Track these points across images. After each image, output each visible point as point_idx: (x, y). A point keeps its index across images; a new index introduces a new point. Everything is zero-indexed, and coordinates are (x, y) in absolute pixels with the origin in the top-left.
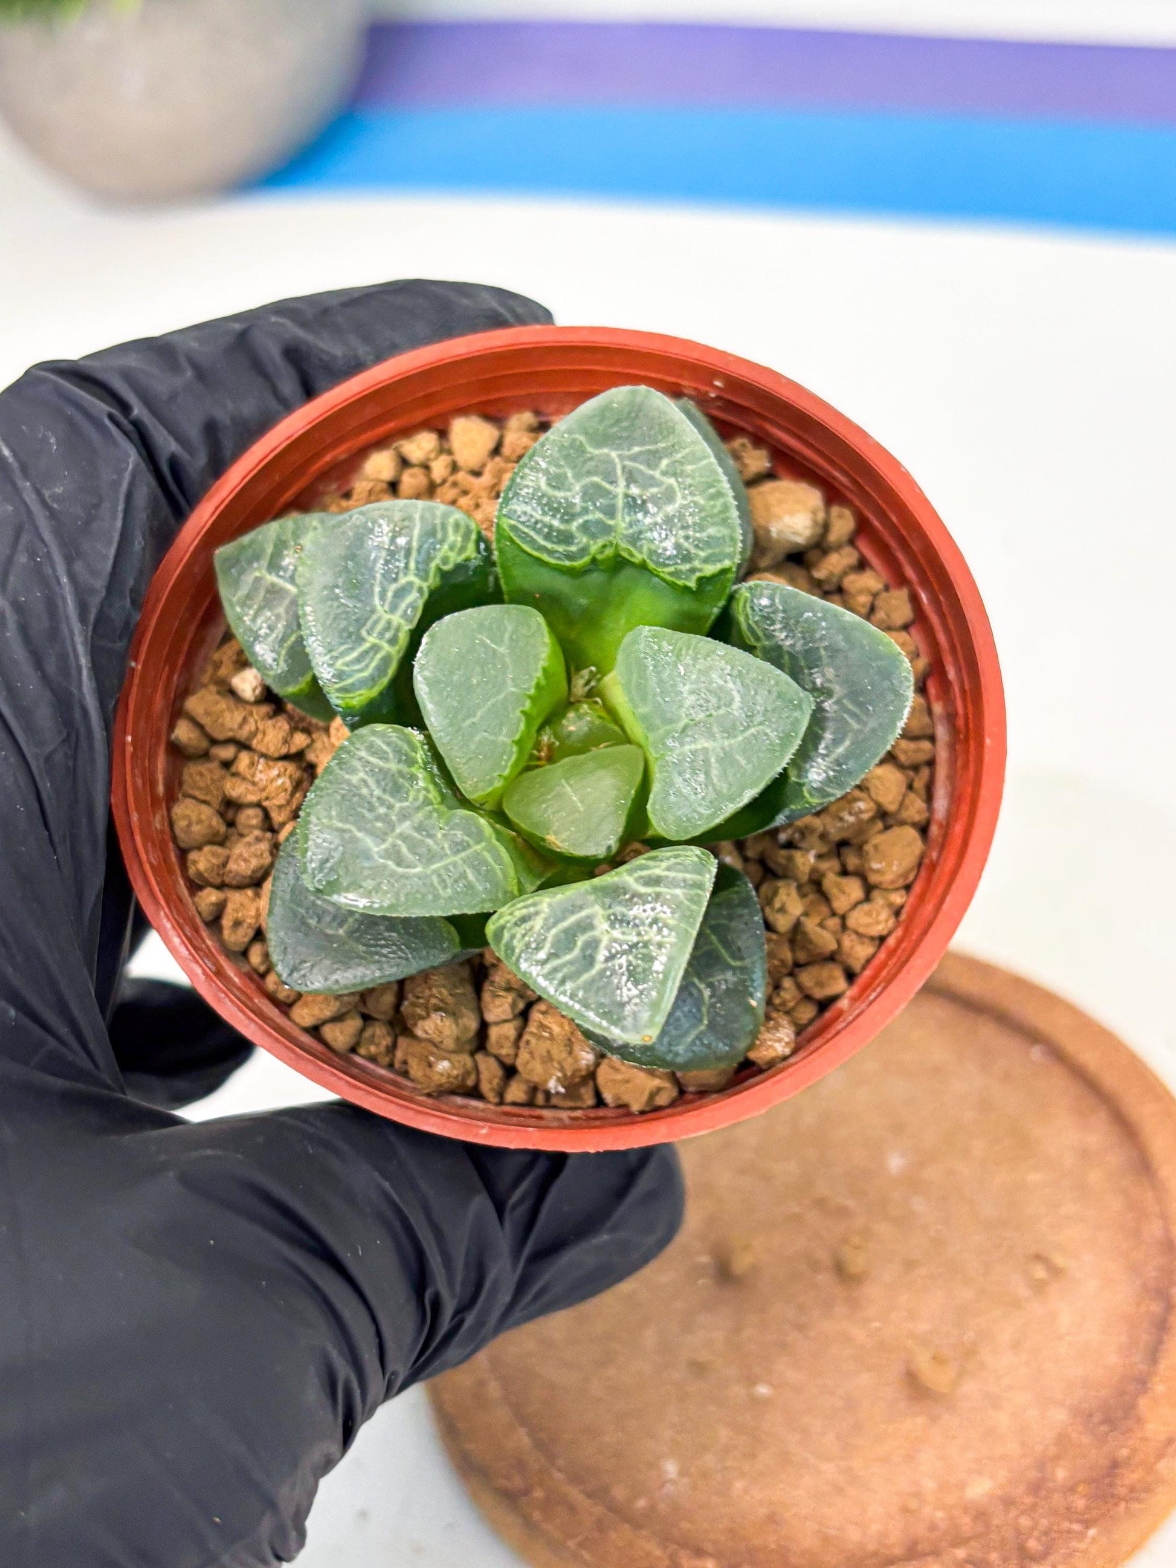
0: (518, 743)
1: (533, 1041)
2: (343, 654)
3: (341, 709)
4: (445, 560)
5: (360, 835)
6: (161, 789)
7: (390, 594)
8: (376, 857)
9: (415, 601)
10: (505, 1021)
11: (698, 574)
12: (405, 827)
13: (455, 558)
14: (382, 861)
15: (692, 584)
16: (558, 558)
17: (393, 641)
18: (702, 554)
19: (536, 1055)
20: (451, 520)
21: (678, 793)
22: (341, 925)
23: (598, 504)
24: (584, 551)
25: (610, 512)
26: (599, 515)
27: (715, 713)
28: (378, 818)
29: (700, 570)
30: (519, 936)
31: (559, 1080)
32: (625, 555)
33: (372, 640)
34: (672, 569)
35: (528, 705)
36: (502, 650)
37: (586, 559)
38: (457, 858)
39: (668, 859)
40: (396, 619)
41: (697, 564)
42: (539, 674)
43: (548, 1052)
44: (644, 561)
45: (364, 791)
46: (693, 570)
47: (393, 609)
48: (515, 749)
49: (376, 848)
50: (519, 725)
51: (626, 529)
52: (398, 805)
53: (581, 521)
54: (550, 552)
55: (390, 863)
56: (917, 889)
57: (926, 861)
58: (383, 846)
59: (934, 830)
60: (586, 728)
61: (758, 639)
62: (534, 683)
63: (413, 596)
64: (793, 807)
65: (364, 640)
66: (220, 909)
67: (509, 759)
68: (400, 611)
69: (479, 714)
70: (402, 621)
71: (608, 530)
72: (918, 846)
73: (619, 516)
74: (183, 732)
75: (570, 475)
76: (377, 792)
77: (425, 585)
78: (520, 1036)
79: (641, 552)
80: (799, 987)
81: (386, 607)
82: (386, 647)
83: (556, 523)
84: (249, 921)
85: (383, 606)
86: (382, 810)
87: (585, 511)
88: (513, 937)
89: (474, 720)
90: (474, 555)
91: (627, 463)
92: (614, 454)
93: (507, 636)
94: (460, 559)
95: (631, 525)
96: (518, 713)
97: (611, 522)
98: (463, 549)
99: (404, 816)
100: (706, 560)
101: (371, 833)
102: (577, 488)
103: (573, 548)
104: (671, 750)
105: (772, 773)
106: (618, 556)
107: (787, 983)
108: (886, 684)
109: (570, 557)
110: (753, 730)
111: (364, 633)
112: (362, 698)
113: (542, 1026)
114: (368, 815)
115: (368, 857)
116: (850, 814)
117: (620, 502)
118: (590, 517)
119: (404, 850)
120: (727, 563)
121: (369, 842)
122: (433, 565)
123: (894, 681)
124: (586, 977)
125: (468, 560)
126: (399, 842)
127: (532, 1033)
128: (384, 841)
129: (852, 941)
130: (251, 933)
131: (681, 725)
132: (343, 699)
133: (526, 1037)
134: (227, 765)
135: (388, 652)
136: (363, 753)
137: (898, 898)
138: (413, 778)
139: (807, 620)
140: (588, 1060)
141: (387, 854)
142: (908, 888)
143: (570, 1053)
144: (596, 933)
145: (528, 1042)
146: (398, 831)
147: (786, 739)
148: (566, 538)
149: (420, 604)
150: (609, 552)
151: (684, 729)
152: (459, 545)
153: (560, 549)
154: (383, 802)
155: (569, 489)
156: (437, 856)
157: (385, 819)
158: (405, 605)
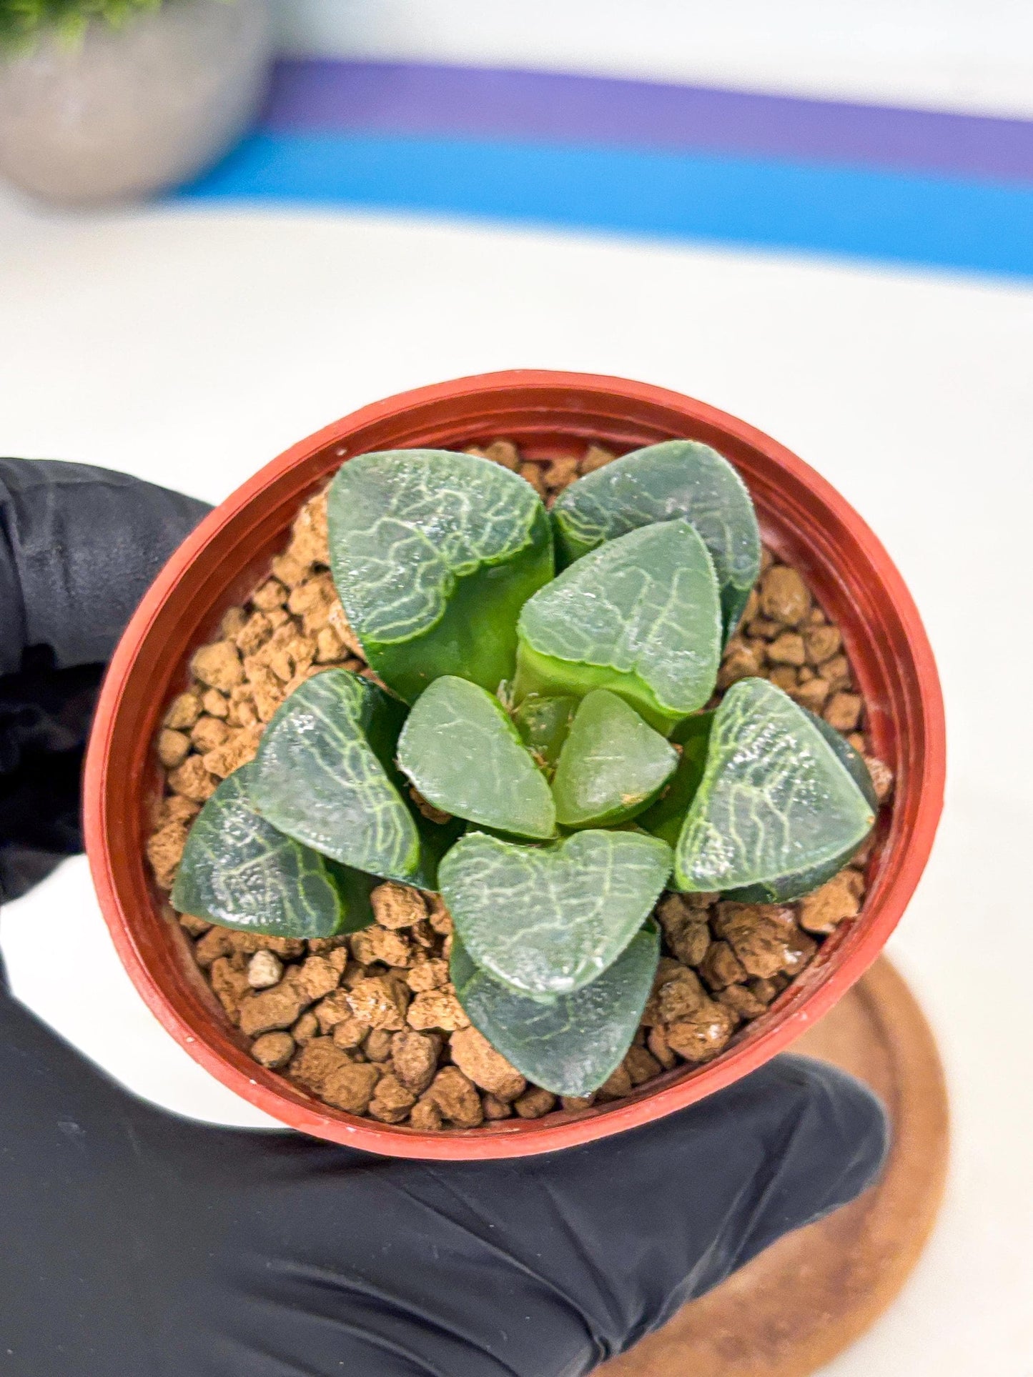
0: (536, 766)
2: (374, 838)
4: (353, 711)
5: (536, 928)
7: (349, 771)
8: (563, 928)
9: (367, 757)
11: (527, 529)
12: (553, 889)
13: (357, 703)
14: (571, 925)
15: (528, 541)
16: (428, 622)
17: (388, 796)
18: (517, 512)
20: (328, 681)
22: (567, 1016)
23: (417, 558)
24: (437, 599)
25: (427, 555)
26: (425, 564)
27: (641, 597)
28: (532, 905)
29: (524, 525)
32: (463, 573)
33: (378, 809)
34: (508, 544)
35: (515, 737)
36: (459, 721)
37: (444, 603)
38: (610, 866)
39: (735, 706)
40: (372, 780)
41: (520, 523)
44: (482, 562)
45: (501, 901)
46: (521, 531)
47: (360, 774)
48: (537, 771)
49: (557, 925)
50: (525, 755)
51: (450, 552)
52: (531, 884)
53: (418, 580)
54: (421, 624)
55: (579, 920)
58: (559, 917)
61: (596, 533)
62: (500, 719)
63: (363, 755)
65: (374, 815)
67: (542, 783)
68: (367, 774)
69: (497, 773)
70: (377, 779)
71: (438, 568)
73: (436, 551)
75: (377, 560)
76: (509, 891)
77: (361, 741)
79: (474, 559)
81: (358, 780)
82: (390, 804)
83: (405, 600)
85: (354, 783)
86: (526, 899)
87: (414, 571)
89: (500, 781)
90: (363, 690)
91: (401, 514)
92: (386, 520)
93: (450, 709)
94: (360, 701)
95: (450, 548)
96: (515, 747)
97: (434, 562)
98: (355, 691)
99: (543, 885)
100: (522, 515)
101: (540, 918)
102: (392, 563)
103: (430, 605)
104: (640, 651)
106: (460, 579)
109: (434, 613)
110: (676, 579)
111: (368, 810)
112: (414, 854)
114: (522, 912)
115: (558, 934)
117: (427, 542)
118: (421, 571)
119: (574, 902)
120: (535, 505)
121: (547, 926)
122: (352, 722)
124: (787, 833)
125: (363, 698)
126: (565, 902)
128: (553, 913)
135: (394, 806)
136: (468, 880)
137: (818, 616)
138: (513, 860)
139: (618, 484)
141: (569, 918)
144: (756, 800)
146: (553, 897)
148: (423, 602)
149: (372, 755)
150: (452, 584)
152: (351, 691)
153: (423, 614)
154: (521, 894)
155: (388, 569)
156: (601, 880)
157: (535, 901)
158: (365, 768)
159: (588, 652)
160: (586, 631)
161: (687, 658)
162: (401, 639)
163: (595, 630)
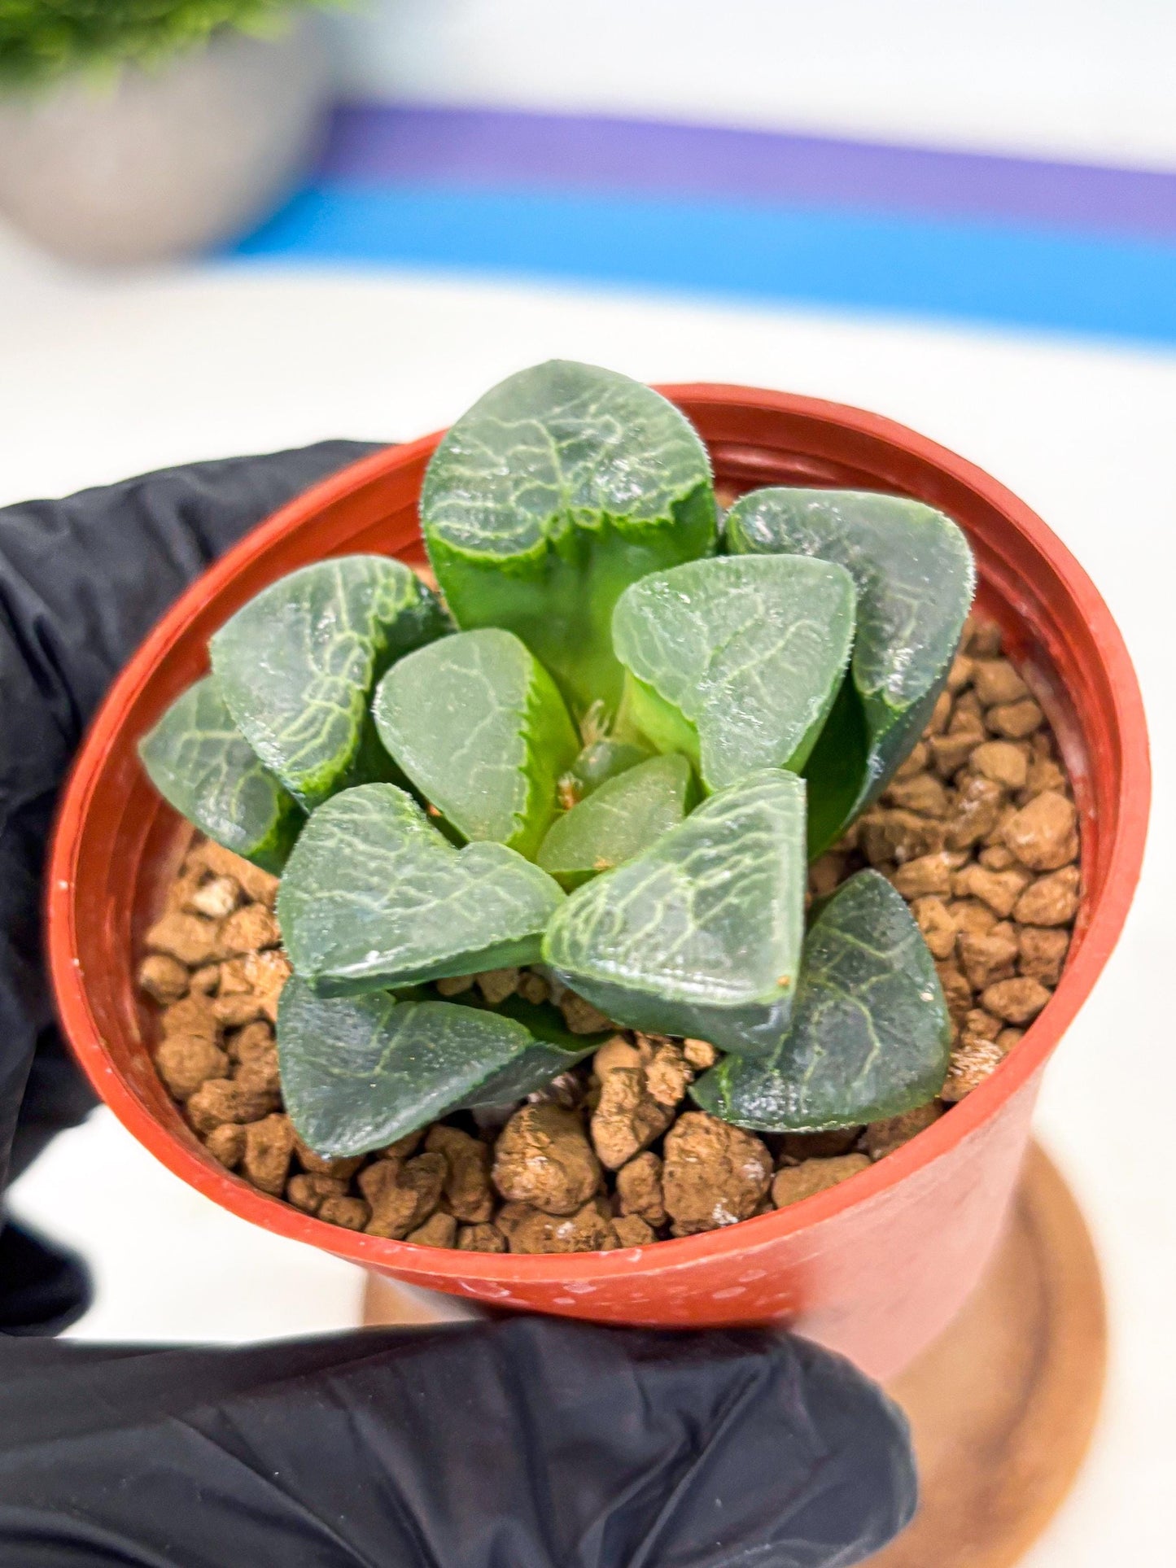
0: (528, 771)
1: (678, 1171)
2: (286, 724)
3: (302, 795)
4: (383, 608)
5: (354, 896)
6: (136, 1034)
7: (327, 656)
8: (379, 910)
9: (360, 657)
10: (632, 1158)
11: (670, 499)
12: (409, 871)
13: (396, 606)
14: (387, 911)
15: (667, 515)
16: (508, 549)
17: (345, 703)
18: (666, 473)
19: (686, 1187)
21: (730, 736)
22: (376, 1062)
23: (531, 471)
24: (534, 531)
25: (549, 475)
26: (538, 483)
27: (741, 629)
28: (372, 874)
29: (671, 493)
30: (581, 926)
31: (725, 1207)
32: (582, 522)
33: (318, 702)
34: (638, 504)
35: (525, 727)
36: (474, 672)
37: (540, 543)
38: (481, 881)
40: (343, 680)
41: (664, 487)
42: (529, 689)
43: (701, 1178)
44: (607, 518)
45: (347, 851)
46: (662, 496)
47: (336, 669)
48: (526, 780)
49: (375, 905)
50: (521, 750)
51: (574, 485)
52: (393, 855)
53: (518, 494)
54: (494, 544)
55: (399, 910)
56: (1087, 857)
57: (1084, 825)
58: (385, 898)
59: (1079, 789)
60: (609, 753)
62: (524, 700)
63: (356, 652)
64: (881, 732)
65: (308, 705)
66: (239, 1142)
67: (521, 793)
68: (345, 671)
69: (467, 742)
70: (350, 681)
71: (552, 498)
72: (1066, 806)
73: (560, 476)
74: (152, 970)
75: (489, 451)
76: (362, 846)
77: (367, 640)
78: (659, 1176)
79: (596, 504)
80: (988, 1012)
81: (327, 670)
82: (337, 709)
83: (490, 504)
84: (278, 1144)
85: (322, 669)
86: (373, 865)
87: (517, 483)
88: (574, 932)
89: (465, 751)
90: (416, 600)
91: (553, 423)
92: (534, 422)
93: (476, 658)
94: (400, 606)
95: (575, 480)
96: (516, 736)
97: (553, 487)
98: (400, 592)
99: (402, 861)
100: (673, 480)
101: (369, 889)
102: (502, 461)
103: (520, 530)
104: (706, 694)
105: (835, 672)
106: (576, 529)
107: (974, 1015)
108: (933, 551)
109: (518, 543)
110: (792, 629)
111: (305, 697)
112: (324, 773)
113: (683, 1151)
114: (355, 874)
115: (368, 913)
116: (971, 800)
117: (556, 462)
118: (528, 486)
119: (411, 891)
120: (698, 479)
121: (365, 900)
122: (370, 615)
123: (942, 545)
124: (680, 941)
125: (409, 607)
126: (404, 888)
127: (675, 1163)
128: (384, 892)
129: (1033, 938)
130: (285, 1161)
131: (706, 663)
132: (300, 778)
133: (667, 1169)
134: (213, 992)
135: (341, 714)
136: (335, 815)
137: (1071, 874)
138: (402, 826)
139: (814, 512)
140: (756, 1173)
141: (393, 903)
142: (1076, 862)
143: (731, 1171)
145: (671, 1174)
146: (400, 877)
147: (836, 624)
148: (507, 520)
149: (368, 661)
150: (564, 527)
151: (714, 663)
152: (393, 588)
153: (505, 535)
154: (373, 857)
155: (493, 465)
156: (455, 886)
157: (378, 872)
158: (348, 665)
159: (659, 673)
160: (664, 642)
161: (749, 723)
162: (469, 553)
163: (672, 645)
